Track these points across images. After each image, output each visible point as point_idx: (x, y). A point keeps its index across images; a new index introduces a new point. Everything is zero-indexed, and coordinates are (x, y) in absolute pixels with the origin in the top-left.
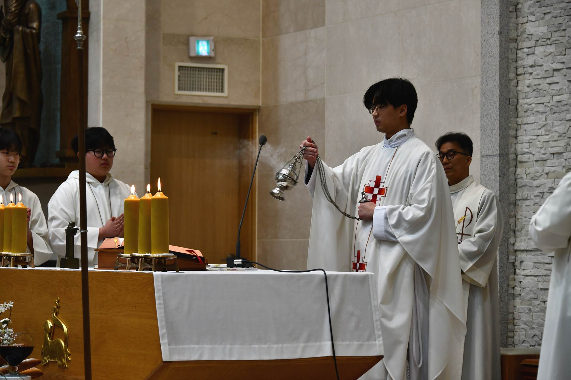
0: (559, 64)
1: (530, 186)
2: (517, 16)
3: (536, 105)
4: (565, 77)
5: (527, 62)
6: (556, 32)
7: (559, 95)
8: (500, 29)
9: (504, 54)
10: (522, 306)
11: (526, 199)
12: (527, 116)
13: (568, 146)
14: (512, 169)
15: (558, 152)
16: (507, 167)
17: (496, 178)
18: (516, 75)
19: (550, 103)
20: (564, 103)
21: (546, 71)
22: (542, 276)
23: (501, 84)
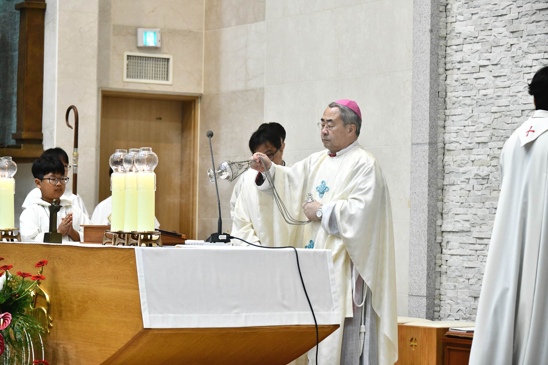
0: (485, 60)
1: (457, 173)
2: (446, 15)
3: (463, 98)
4: (491, 73)
5: (456, 58)
6: (482, 31)
7: (485, 89)
8: (431, 27)
9: (435, 50)
10: (448, 283)
11: (453, 185)
12: (455, 108)
13: (493, 137)
14: (440, 157)
15: (483, 142)
16: (436, 155)
17: (426, 164)
18: (445, 70)
19: (476, 96)
20: (489, 96)
21: (472, 67)
22: (467, 255)
23: (431, 79)
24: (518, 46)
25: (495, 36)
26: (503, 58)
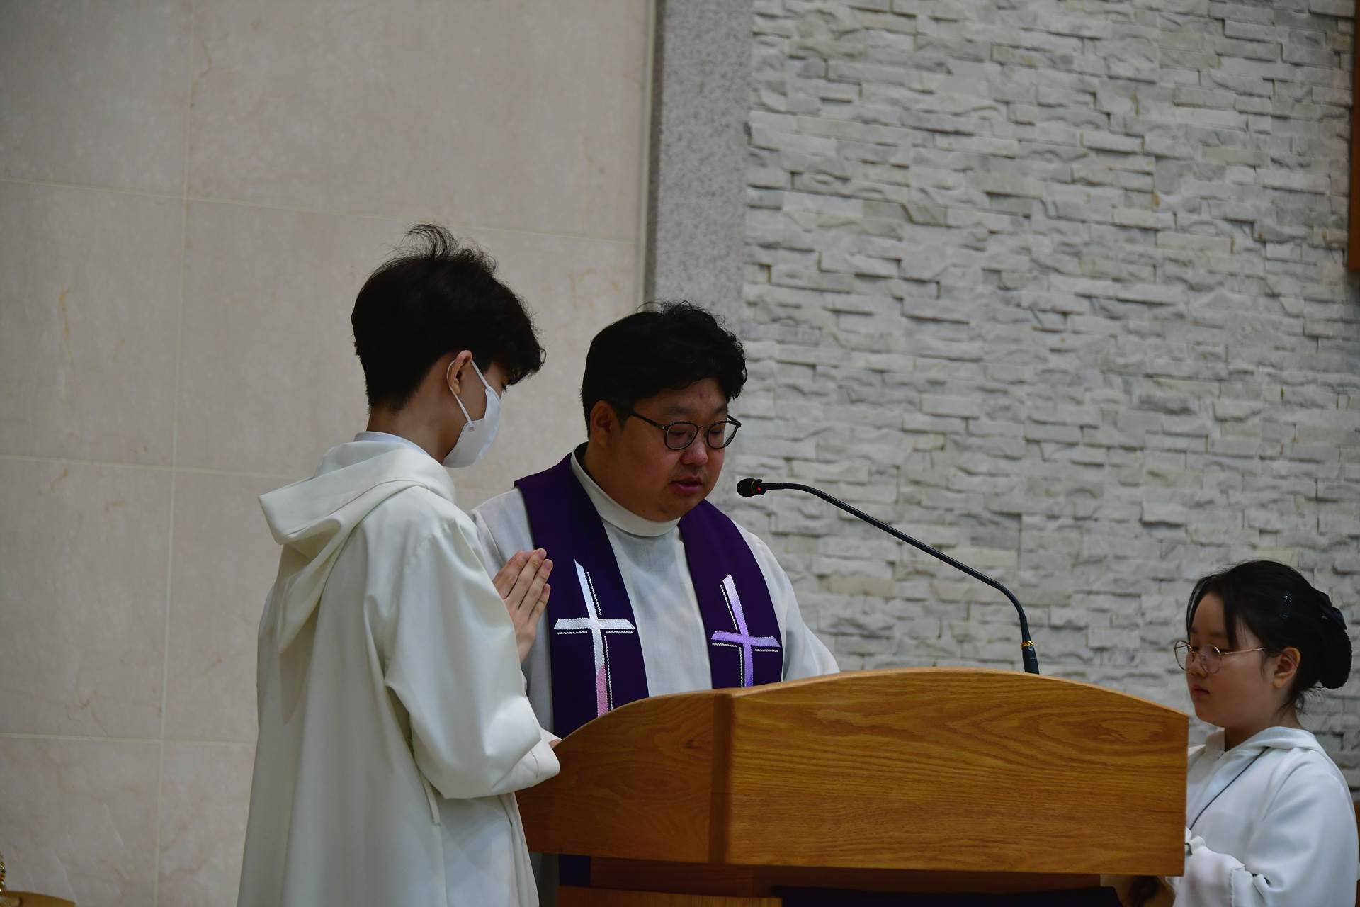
0: (879, 260)
4: (899, 304)
6: (870, 165)
7: (876, 352)
13: (912, 508)
20: (897, 378)
24: (1013, 242)
25: (923, 191)
26: (955, 266)
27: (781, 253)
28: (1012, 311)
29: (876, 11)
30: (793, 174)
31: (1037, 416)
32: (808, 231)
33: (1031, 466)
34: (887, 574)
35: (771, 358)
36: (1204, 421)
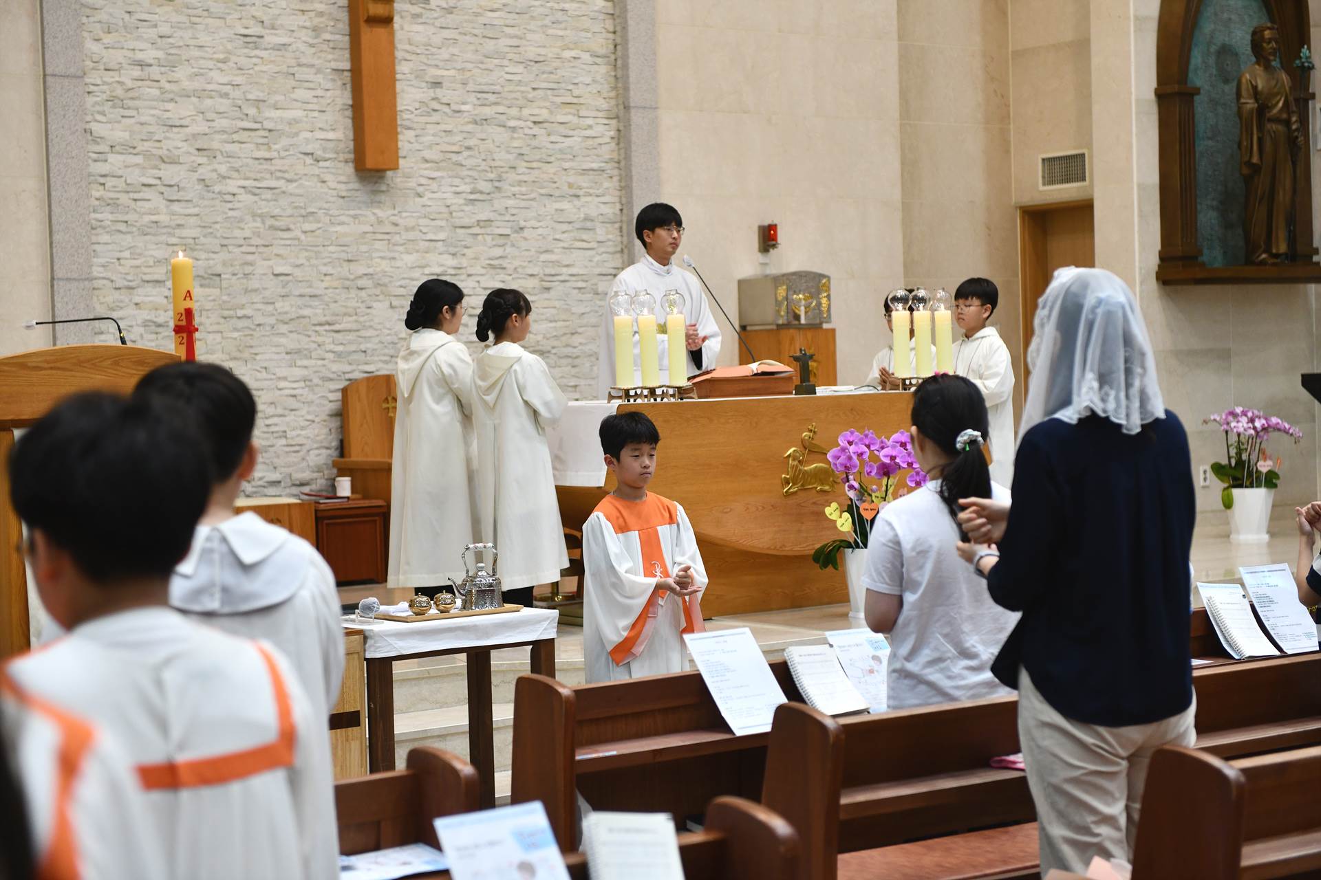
4: (162, 195)
6: (144, 141)
7: (153, 215)
20: (163, 224)
24: (210, 168)
25: (168, 150)
26: (185, 178)
27: (108, 179)
28: (211, 195)
29: (142, 80)
30: (112, 147)
31: (224, 235)
32: (120, 169)
33: (223, 255)
34: (165, 301)
35: (108, 220)
36: (297, 233)
